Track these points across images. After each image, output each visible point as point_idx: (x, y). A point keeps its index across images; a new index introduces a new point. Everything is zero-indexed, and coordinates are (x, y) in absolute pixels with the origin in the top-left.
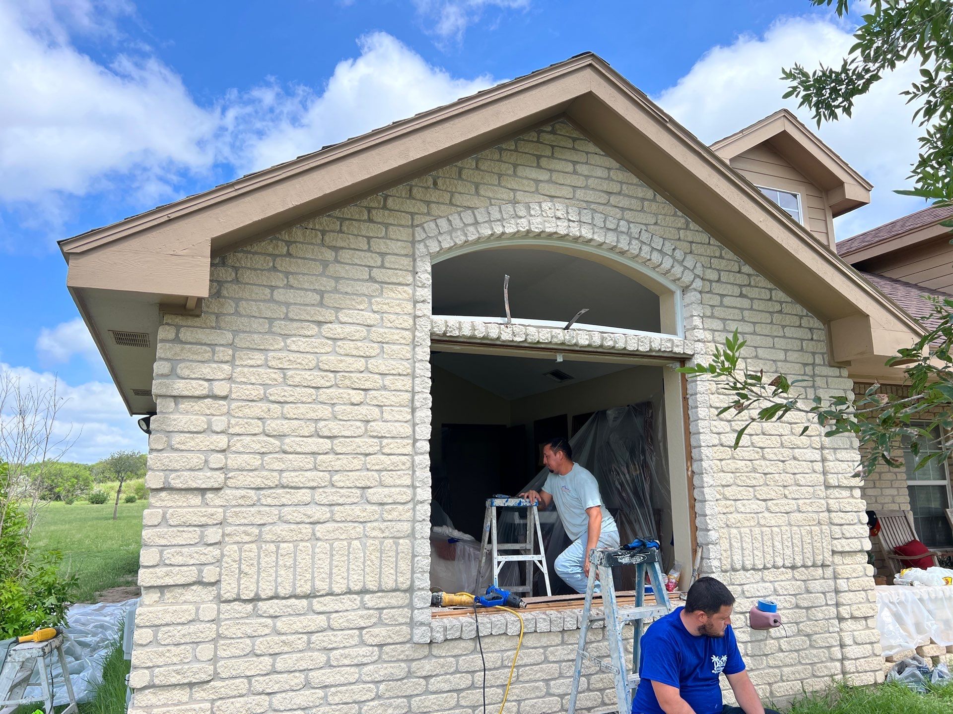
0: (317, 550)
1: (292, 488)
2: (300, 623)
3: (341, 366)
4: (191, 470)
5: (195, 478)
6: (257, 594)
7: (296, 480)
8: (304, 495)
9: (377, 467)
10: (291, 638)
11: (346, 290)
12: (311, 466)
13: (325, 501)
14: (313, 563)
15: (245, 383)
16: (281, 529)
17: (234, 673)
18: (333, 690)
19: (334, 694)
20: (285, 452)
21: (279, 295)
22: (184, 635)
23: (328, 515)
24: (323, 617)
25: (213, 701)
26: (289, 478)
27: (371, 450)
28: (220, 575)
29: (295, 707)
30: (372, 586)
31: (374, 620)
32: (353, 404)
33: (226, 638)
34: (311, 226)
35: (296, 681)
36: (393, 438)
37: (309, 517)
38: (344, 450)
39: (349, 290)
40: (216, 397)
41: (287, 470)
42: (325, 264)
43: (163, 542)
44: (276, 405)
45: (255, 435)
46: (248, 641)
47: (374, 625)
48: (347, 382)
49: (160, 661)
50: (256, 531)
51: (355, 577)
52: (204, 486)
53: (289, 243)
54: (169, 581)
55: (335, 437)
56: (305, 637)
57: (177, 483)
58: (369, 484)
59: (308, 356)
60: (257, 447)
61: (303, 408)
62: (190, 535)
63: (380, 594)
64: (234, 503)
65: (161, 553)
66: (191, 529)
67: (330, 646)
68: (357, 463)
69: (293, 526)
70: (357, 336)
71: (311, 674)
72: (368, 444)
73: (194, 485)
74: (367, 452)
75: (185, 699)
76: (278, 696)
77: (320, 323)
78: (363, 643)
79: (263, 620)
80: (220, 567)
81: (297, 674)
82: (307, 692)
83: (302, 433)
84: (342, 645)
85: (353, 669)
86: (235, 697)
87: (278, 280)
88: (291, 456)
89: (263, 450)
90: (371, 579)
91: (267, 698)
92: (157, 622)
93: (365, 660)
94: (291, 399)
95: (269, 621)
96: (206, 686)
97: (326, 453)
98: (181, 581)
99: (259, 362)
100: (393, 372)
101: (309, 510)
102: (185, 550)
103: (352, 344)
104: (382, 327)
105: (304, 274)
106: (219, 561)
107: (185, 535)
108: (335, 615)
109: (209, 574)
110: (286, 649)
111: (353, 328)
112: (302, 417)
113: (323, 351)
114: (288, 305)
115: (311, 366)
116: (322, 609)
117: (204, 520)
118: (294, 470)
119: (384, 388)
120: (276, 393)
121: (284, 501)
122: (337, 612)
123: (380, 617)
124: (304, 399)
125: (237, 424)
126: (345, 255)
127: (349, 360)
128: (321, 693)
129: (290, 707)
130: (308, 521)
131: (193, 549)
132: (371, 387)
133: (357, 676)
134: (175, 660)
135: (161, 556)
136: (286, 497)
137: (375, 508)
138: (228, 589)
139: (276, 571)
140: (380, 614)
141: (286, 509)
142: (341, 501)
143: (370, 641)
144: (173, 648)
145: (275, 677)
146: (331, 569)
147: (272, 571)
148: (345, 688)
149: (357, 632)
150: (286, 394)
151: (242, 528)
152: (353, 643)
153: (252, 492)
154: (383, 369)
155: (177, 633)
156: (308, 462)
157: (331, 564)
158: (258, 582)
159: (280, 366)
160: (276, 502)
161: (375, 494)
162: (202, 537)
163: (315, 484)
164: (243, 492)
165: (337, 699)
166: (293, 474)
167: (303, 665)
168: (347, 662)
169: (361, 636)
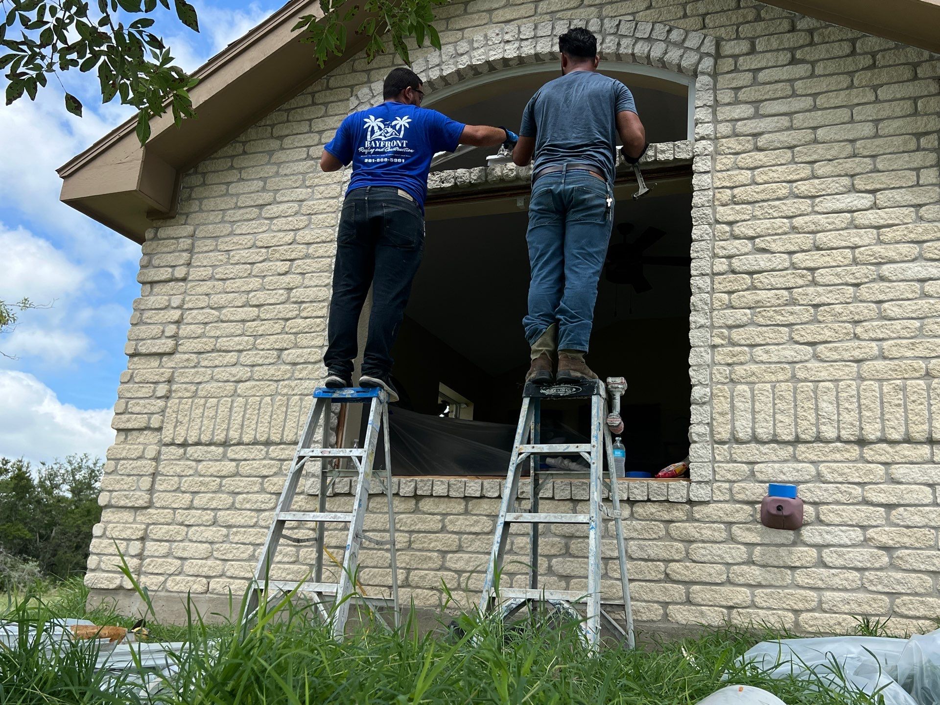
0: (235, 405)
1: (224, 351)
2: (214, 468)
3: (274, 242)
4: (153, 338)
5: (154, 345)
6: (186, 440)
7: (227, 344)
8: (231, 358)
9: (294, 330)
10: (207, 479)
11: (284, 172)
12: (239, 332)
13: (248, 362)
14: (230, 416)
15: (200, 266)
16: (212, 387)
17: (164, 504)
18: (235, 530)
19: (235, 534)
20: (222, 321)
21: (233, 189)
22: (133, 468)
23: (249, 374)
24: (234, 464)
25: (148, 525)
26: (223, 343)
27: (289, 315)
28: (163, 422)
29: (204, 540)
30: (275, 438)
31: (275, 470)
32: (280, 274)
33: (162, 475)
34: (263, 124)
35: (207, 517)
36: (311, 302)
37: (234, 376)
38: (268, 316)
39: (288, 172)
40: (177, 280)
41: (222, 337)
42: (271, 153)
43: (129, 395)
44: (220, 282)
45: (202, 308)
46: (176, 479)
47: (275, 474)
48: (277, 255)
49: (117, 487)
50: (193, 388)
51: (263, 429)
52: (160, 351)
53: (244, 143)
54: (130, 426)
55: (262, 305)
56: (218, 480)
57: (143, 350)
58: (285, 346)
59: (248, 237)
60: (200, 318)
61: (239, 282)
62: (147, 390)
63: (282, 446)
64: (181, 365)
65: (127, 403)
66: (148, 385)
67: (237, 490)
68: (278, 327)
69: (220, 384)
70: (290, 212)
71: (220, 513)
72: (289, 310)
73: (154, 350)
74: (287, 316)
75: (131, 520)
76: (194, 528)
77: (261, 206)
78: (263, 490)
79: (189, 463)
80: (163, 416)
81: (209, 512)
82: (215, 529)
83: (236, 304)
84: (246, 491)
85: (253, 514)
86: (163, 524)
87: (233, 176)
88: (225, 324)
89: (206, 320)
90: (275, 431)
91: (185, 529)
92: (118, 456)
93: (263, 507)
94: (231, 276)
95: (194, 464)
96: (144, 511)
97: (254, 320)
98: (136, 427)
99: (211, 248)
100: (318, 240)
101: (234, 370)
102: (142, 402)
103: (283, 220)
104: (313, 200)
105: (253, 167)
106: (163, 411)
107: (144, 390)
108: (243, 462)
109: (155, 422)
110: (203, 489)
111: (286, 205)
112: (237, 290)
113: (260, 230)
114: (238, 195)
115: (249, 245)
116: (233, 457)
117: (156, 378)
118: (227, 336)
119: (307, 256)
120: (220, 272)
121: (217, 362)
122: (245, 460)
123: (281, 468)
124: (241, 274)
125: (190, 301)
126: (287, 142)
127: (281, 235)
128: (224, 531)
129: (200, 539)
130: (233, 379)
131: (147, 401)
132: (297, 256)
133: (255, 520)
134: (126, 487)
135: (127, 406)
136: (218, 359)
137: (288, 367)
138: (167, 435)
139: (202, 421)
140: (282, 465)
141: (217, 369)
142: (260, 362)
143: (269, 489)
144: (125, 478)
145: (193, 512)
146: (243, 421)
147: (199, 421)
148: (243, 529)
149: (260, 480)
150: (227, 271)
151: (184, 386)
152: (256, 489)
153: (194, 356)
154: (308, 239)
155: (129, 465)
156: (237, 328)
157: (244, 416)
158: (187, 430)
159: (227, 248)
160: (210, 364)
161: (290, 355)
162: (154, 391)
163: (241, 347)
164: (187, 356)
165: (236, 539)
166: (225, 339)
167: (214, 505)
168: (248, 506)
169: (262, 484)
